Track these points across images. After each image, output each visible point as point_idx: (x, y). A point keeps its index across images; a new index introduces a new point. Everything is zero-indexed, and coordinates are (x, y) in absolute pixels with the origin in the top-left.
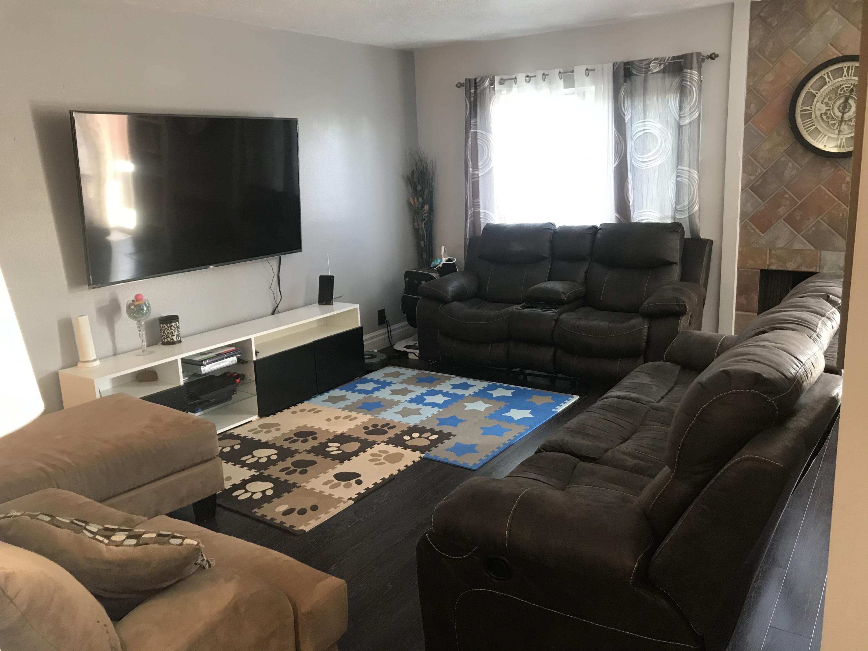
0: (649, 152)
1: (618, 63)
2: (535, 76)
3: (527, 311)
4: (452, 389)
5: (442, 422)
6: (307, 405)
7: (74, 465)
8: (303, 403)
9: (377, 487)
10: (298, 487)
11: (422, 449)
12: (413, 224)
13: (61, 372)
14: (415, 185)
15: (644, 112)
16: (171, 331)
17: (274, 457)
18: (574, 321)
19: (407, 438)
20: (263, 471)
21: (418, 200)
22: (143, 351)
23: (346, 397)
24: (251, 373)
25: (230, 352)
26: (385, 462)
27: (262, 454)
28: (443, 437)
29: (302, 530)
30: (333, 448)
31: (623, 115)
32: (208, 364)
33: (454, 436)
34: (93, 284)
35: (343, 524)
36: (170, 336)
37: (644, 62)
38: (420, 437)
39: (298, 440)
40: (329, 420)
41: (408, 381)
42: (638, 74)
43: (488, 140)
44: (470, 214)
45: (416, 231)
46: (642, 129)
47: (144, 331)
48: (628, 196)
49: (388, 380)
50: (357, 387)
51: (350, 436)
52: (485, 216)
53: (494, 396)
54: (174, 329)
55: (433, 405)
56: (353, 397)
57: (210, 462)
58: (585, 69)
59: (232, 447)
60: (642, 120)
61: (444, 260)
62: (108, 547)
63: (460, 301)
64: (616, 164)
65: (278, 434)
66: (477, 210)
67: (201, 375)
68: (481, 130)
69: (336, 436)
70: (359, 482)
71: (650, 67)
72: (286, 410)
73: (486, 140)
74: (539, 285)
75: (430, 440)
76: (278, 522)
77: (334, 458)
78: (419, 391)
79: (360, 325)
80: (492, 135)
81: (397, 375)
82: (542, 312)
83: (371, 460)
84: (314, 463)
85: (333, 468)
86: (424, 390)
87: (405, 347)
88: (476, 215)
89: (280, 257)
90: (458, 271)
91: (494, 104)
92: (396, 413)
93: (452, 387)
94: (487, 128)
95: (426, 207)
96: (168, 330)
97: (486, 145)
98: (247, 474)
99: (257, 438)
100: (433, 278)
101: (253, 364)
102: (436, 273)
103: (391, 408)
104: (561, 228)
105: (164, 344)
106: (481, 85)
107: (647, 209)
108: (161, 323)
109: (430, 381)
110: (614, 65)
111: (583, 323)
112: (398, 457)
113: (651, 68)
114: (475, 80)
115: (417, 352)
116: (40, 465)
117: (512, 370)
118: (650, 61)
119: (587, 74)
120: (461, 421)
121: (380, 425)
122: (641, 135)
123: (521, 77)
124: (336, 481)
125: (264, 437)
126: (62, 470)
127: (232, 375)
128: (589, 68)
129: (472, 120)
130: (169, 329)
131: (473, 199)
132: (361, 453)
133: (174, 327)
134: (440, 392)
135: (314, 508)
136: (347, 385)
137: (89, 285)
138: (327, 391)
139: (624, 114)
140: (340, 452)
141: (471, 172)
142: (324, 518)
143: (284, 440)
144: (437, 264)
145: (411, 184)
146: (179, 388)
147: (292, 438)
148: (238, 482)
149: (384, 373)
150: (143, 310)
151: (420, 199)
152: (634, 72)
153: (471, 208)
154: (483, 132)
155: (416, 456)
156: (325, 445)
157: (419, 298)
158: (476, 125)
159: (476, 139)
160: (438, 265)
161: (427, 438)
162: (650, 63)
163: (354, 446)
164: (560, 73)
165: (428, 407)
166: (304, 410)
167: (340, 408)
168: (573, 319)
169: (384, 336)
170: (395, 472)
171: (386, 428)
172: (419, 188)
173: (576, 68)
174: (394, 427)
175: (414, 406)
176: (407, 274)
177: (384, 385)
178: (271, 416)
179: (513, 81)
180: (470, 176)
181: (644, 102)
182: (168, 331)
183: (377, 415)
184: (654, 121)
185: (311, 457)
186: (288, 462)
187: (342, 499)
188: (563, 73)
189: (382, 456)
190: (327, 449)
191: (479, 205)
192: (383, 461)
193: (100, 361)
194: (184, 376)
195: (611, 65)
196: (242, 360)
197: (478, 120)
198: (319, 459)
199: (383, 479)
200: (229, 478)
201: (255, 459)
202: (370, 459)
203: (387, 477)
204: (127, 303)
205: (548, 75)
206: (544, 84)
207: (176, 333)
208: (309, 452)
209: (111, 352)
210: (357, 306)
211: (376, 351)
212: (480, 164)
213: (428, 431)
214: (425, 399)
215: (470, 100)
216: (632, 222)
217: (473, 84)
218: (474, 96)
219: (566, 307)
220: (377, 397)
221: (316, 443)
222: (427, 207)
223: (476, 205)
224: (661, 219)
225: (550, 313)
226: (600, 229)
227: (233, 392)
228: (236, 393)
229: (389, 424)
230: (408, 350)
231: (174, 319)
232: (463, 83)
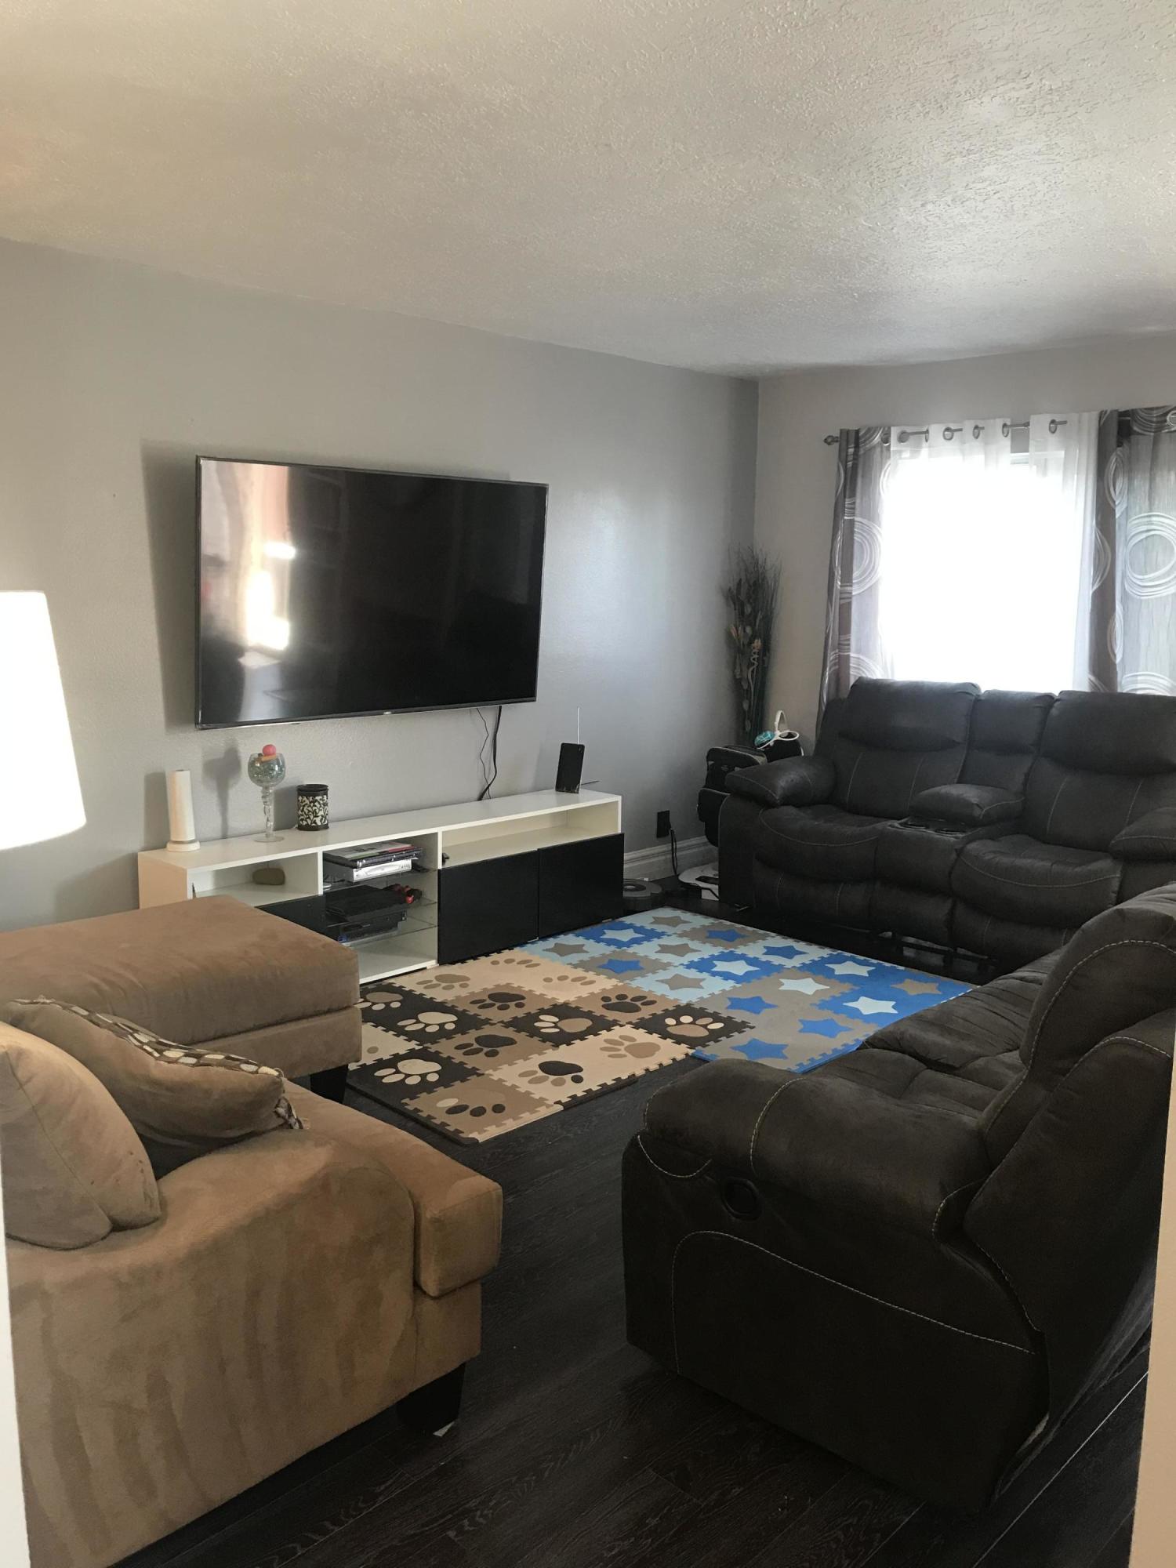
0: (1156, 570)
1: (1108, 412)
2: (961, 430)
3: (908, 831)
4: (765, 954)
5: (736, 1003)
6: (518, 953)
7: (140, 985)
8: (512, 949)
9: (605, 1091)
10: (479, 1075)
11: (692, 1042)
12: (734, 672)
13: (140, 854)
14: (742, 605)
15: (1150, 500)
16: (314, 808)
17: (450, 1027)
18: (991, 856)
19: (670, 1021)
20: (429, 1045)
21: (745, 631)
22: (267, 836)
23: (585, 948)
24: (431, 890)
25: (401, 851)
26: (627, 1054)
27: (432, 1020)
28: (732, 1027)
29: (473, 1138)
30: (547, 1023)
31: (1112, 504)
32: (365, 866)
33: (752, 1028)
34: (202, 723)
35: (539, 1138)
36: (312, 817)
37: (1155, 412)
38: (692, 1023)
39: (493, 1005)
40: (548, 980)
41: (693, 934)
42: (1142, 432)
43: (872, 535)
44: (833, 660)
45: (737, 683)
46: (1145, 528)
47: (273, 804)
48: (1114, 646)
49: (659, 928)
50: (604, 933)
51: (577, 1008)
52: (859, 665)
53: (837, 973)
54: (318, 806)
55: (727, 976)
56: (595, 949)
57: (344, 1012)
58: (1049, 420)
59: (387, 1004)
60: (1145, 512)
61: (778, 735)
62: (158, 1062)
63: (798, 806)
64: (1096, 587)
65: (464, 993)
66: (846, 654)
67: (351, 883)
68: (862, 516)
69: (555, 1006)
70: (578, 1080)
71: (1166, 421)
72: (483, 958)
73: (868, 534)
74: (937, 789)
75: (708, 1030)
76: (437, 1121)
77: (545, 1038)
78: (707, 950)
79: (619, 832)
80: (879, 526)
81: (674, 922)
82: (937, 836)
83: (603, 1049)
84: (510, 1042)
85: (540, 1053)
86: (716, 951)
87: (698, 879)
88: (843, 662)
89: (500, 707)
90: (803, 754)
91: (887, 474)
92: (662, 981)
93: (765, 950)
94: (872, 515)
95: (758, 643)
96: (310, 806)
97: (869, 544)
98: (402, 1046)
99: (429, 994)
100: (755, 763)
101: (435, 875)
102: (762, 756)
103: (654, 972)
104: (989, 693)
105: (301, 828)
106: (868, 442)
107: (1147, 671)
108: (299, 795)
109: (730, 938)
110: (1101, 414)
111: (1005, 860)
112: (651, 1049)
113: (1168, 422)
114: (857, 432)
115: (715, 888)
116: (95, 980)
117: (881, 935)
118: (1165, 412)
119: (1053, 430)
120: (770, 1006)
121: (630, 997)
122: (1142, 540)
123: (936, 431)
124: (541, 1073)
125: (439, 995)
126: (122, 989)
127: (401, 891)
128: (1057, 420)
129: (847, 500)
130: (312, 804)
131: (839, 634)
132: (591, 1037)
133: (319, 803)
134: (743, 957)
135: (498, 1109)
136: (589, 929)
137: (197, 723)
138: (554, 935)
139: (1114, 502)
140: (557, 1030)
141: (839, 587)
142: (510, 1125)
143: (471, 1003)
144: (765, 740)
145: (734, 604)
146: (316, 899)
147: (485, 1000)
148: (386, 1057)
149: (654, 918)
150: (273, 770)
151: (748, 630)
152: (1135, 428)
153: (834, 650)
154: (865, 521)
155: (680, 1051)
156: (535, 1017)
157: (725, 796)
158: (854, 509)
159: (852, 532)
160: (767, 742)
161: (705, 1026)
162: (1166, 414)
163: (581, 1024)
164: (1005, 425)
165: (718, 978)
166: (513, 961)
167: (571, 964)
168: (990, 852)
169: (663, 858)
170: (639, 1072)
171: (638, 1003)
172: (748, 609)
173: (1033, 419)
174: (653, 1002)
175: (693, 974)
176: (713, 754)
177: (649, 935)
178: (459, 965)
179: (924, 435)
180: (836, 595)
181: (1152, 480)
182: (310, 809)
183: (628, 981)
184: (1166, 515)
185: (510, 1033)
186: (471, 1037)
187: (546, 1102)
188: (1011, 426)
189: (623, 1044)
190: (536, 1024)
191: (849, 645)
192: (623, 1052)
193: (201, 845)
194: (325, 881)
195: (1095, 415)
196: (418, 866)
197: (858, 501)
198: (521, 1037)
199: (618, 1080)
200: (373, 1050)
201: (421, 1026)
202: (603, 1046)
203: (624, 1077)
204: (250, 758)
205: (983, 428)
206: (977, 443)
207: (321, 813)
208: (507, 1025)
209: (219, 834)
210: (619, 799)
211: (646, 879)
212: (855, 574)
213: (708, 1015)
214: (715, 966)
215: (846, 466)
216: (1119, 690)
217: (852, 440)
218: (854, 459)
219: (980, 830)
220: (635, 953)
221: (520, 1013)
222: (760, 643)
223: (843, 645)
224: (1171, 690)
225: (950, 838)
226: (1058, 700)
227: (400, 916)
228: (405, 919)
229: (645, 997)
230: (702, 884)
231: (322, 789)
232: (837, 437)
